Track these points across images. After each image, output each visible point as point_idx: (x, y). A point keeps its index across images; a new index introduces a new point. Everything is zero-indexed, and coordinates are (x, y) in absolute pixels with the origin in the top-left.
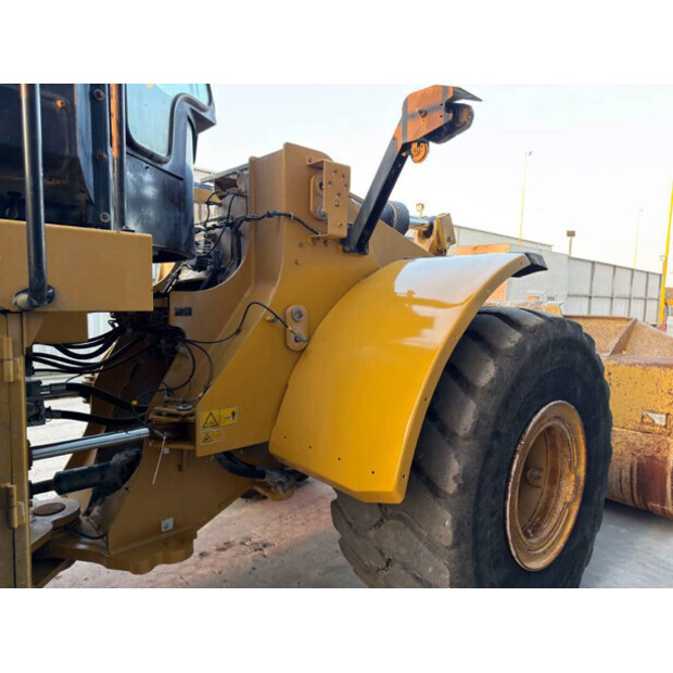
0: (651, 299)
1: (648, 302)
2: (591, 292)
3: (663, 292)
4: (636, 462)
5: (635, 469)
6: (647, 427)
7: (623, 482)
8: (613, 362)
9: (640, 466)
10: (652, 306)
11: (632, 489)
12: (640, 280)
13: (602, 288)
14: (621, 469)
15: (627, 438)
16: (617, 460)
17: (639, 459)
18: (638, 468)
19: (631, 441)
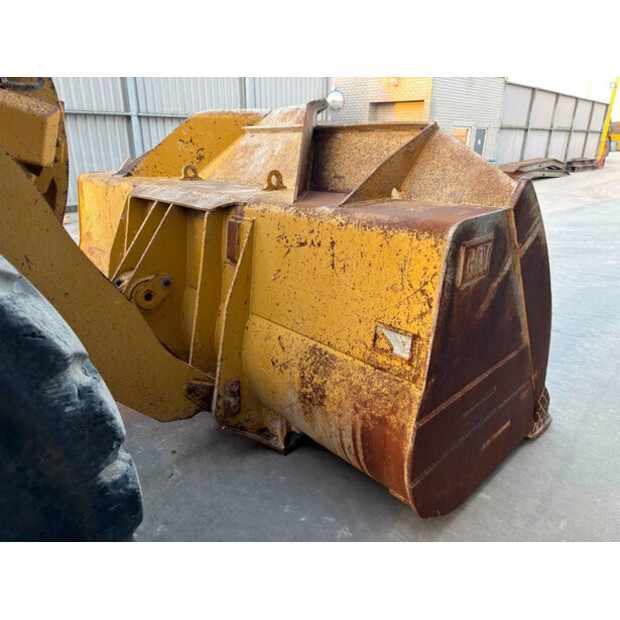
0: (593, 132)
1: (590, 135)
2: (528, 124)
3: (607, 123)
4: (359, 424)
5: (358, 436)
6: (381, 359)
7: (347, 451)
8: (339, 218)
9: (366, 436)
10: (593, 140)
12: (583, 109)
13: (541, 119)
14: (340, 430)
15: (350, 375)
16: (334, 412)
17: (363, 418)
18: (362, 436)
19: (356, 382)
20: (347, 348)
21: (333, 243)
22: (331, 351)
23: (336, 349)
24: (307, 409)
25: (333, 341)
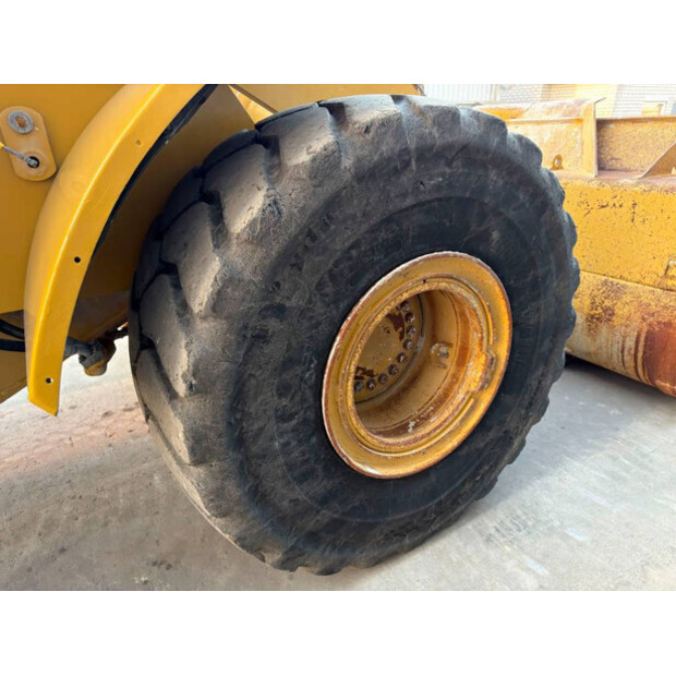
4: (645, 330)
5: (642, 339)
6: (671, 283)
7: (626, 353)
8: (643, 187)
9: (650, 337)
11: (636, 361)
14: (624, 337)
15: (640, 296)
16: (622, 325)
17: (650, 325)
18: (646, 338)
19: (645, 301)
20: (638, 277)
21: (635, 204)
22: (622, 282)
23: (627, 280)
24: (593, 326)
25: (626, 275)
